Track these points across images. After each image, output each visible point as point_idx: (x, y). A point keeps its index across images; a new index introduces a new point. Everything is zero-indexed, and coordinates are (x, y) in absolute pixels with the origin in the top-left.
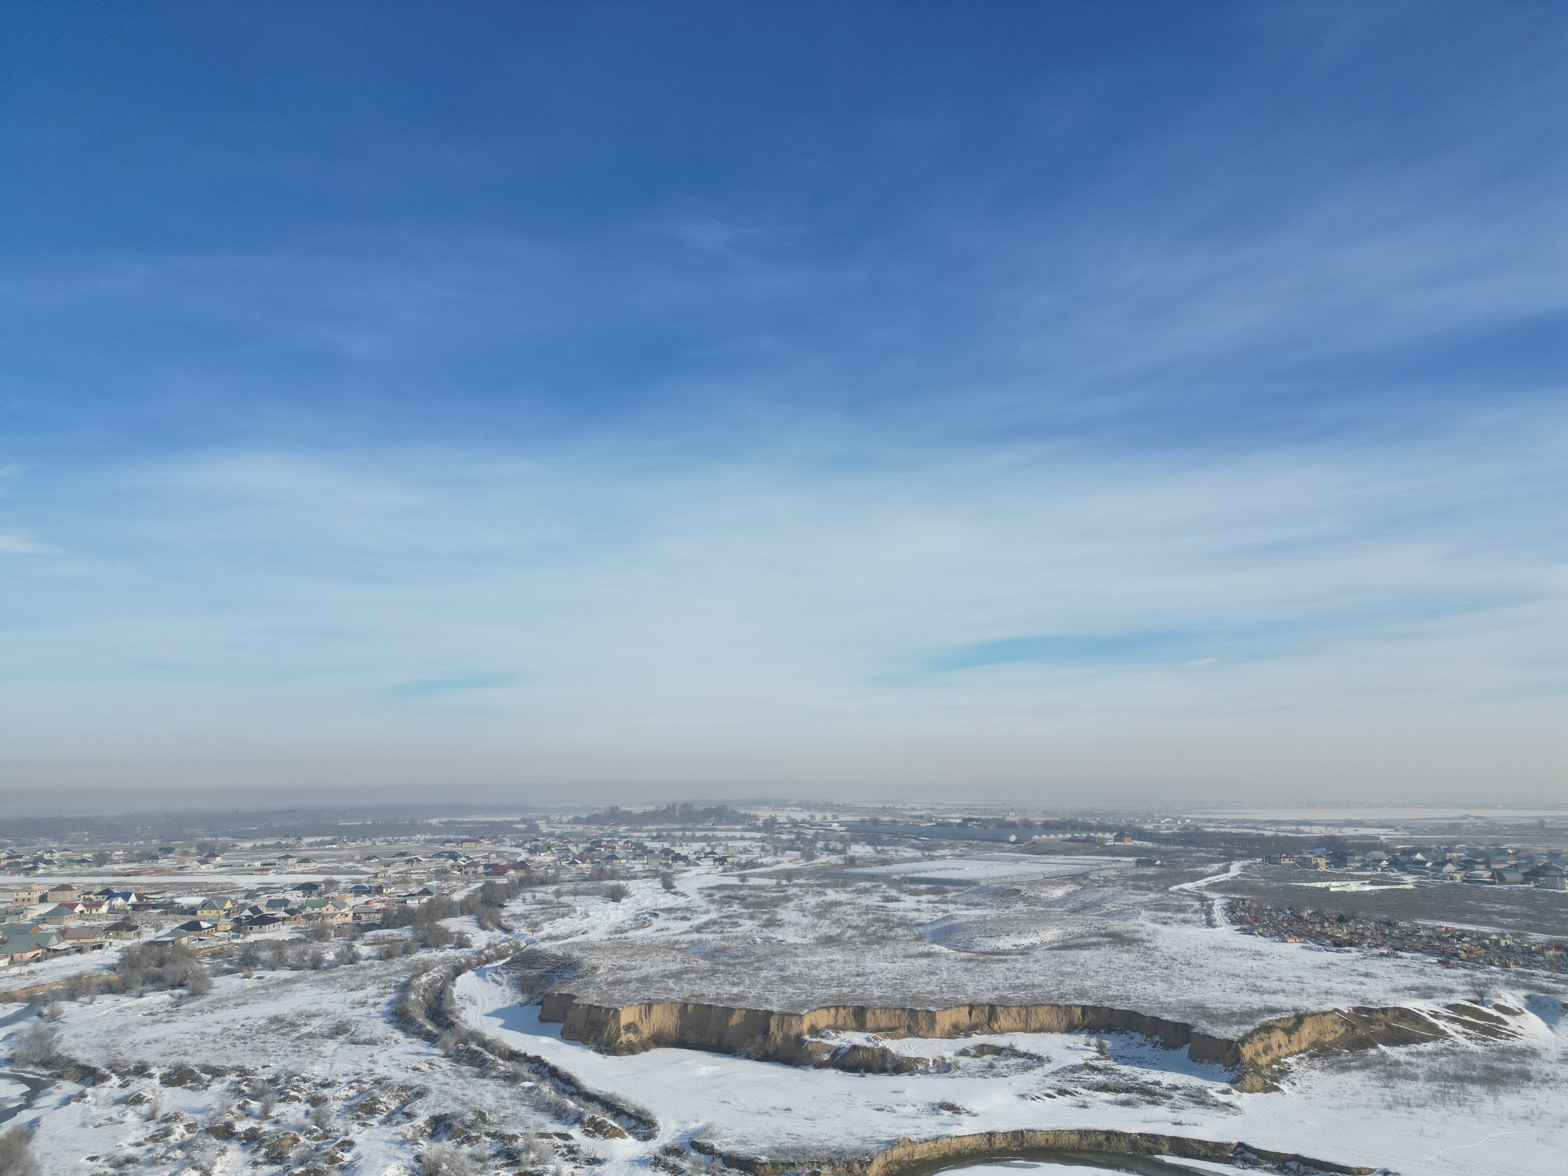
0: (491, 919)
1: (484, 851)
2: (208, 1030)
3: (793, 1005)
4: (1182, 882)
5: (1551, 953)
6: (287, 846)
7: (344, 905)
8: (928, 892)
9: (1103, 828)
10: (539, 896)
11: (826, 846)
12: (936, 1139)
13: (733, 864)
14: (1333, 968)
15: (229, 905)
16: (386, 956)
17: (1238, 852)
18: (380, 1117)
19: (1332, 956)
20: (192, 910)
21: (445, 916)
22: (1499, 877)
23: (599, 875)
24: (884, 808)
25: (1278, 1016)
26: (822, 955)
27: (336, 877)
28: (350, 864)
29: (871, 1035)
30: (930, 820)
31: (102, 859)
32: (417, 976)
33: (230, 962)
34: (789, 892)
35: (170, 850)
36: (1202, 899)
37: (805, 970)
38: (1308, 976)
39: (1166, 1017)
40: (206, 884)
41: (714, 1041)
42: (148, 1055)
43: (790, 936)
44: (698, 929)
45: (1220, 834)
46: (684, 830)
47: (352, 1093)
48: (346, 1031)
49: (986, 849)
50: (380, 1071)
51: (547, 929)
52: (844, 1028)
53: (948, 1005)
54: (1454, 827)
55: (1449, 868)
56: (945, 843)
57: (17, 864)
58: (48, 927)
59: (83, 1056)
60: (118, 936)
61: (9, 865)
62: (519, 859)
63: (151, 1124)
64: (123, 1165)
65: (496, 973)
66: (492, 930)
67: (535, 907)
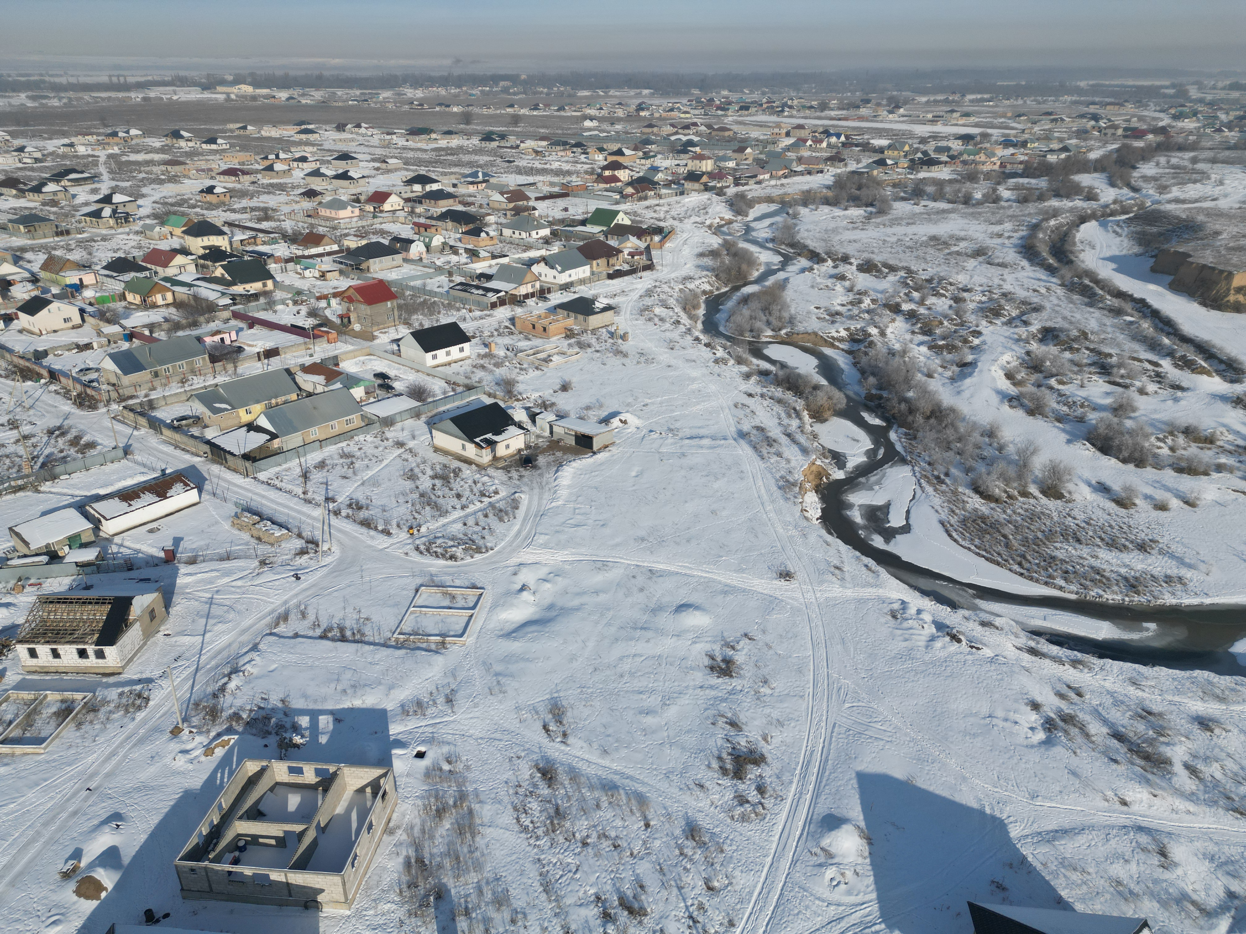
0: (1121, 177)
1: (1126, 115)
2: (888, 239)
6: (953, 101)
7: (994, 155)
10: (1174, 161)
15: (907, 148)
16: (1023, 200)
18: (1004, 320)
20: (881, 150)
21: (1079, 171)
27: (989, 131)
28: (1003, 120)
31: (824, 107)
32: (1047, 220)
33: (905, 192)
35: (868, 101)
40: (892, 130)
42: (850, 250)
47: (984, 299)
48: (984, 254)
50: (1007, 287)
51: (1175, 192)
57: (773, 107)
58: (791, 155)
59: (812, 244)
60: (832, 165)
61: (768, 108)
62: (1161, 124)
63: (850, 294)
64: (834, 315)
65: (1118, 225)
66: (1120, 188)
67: (1167, 171)
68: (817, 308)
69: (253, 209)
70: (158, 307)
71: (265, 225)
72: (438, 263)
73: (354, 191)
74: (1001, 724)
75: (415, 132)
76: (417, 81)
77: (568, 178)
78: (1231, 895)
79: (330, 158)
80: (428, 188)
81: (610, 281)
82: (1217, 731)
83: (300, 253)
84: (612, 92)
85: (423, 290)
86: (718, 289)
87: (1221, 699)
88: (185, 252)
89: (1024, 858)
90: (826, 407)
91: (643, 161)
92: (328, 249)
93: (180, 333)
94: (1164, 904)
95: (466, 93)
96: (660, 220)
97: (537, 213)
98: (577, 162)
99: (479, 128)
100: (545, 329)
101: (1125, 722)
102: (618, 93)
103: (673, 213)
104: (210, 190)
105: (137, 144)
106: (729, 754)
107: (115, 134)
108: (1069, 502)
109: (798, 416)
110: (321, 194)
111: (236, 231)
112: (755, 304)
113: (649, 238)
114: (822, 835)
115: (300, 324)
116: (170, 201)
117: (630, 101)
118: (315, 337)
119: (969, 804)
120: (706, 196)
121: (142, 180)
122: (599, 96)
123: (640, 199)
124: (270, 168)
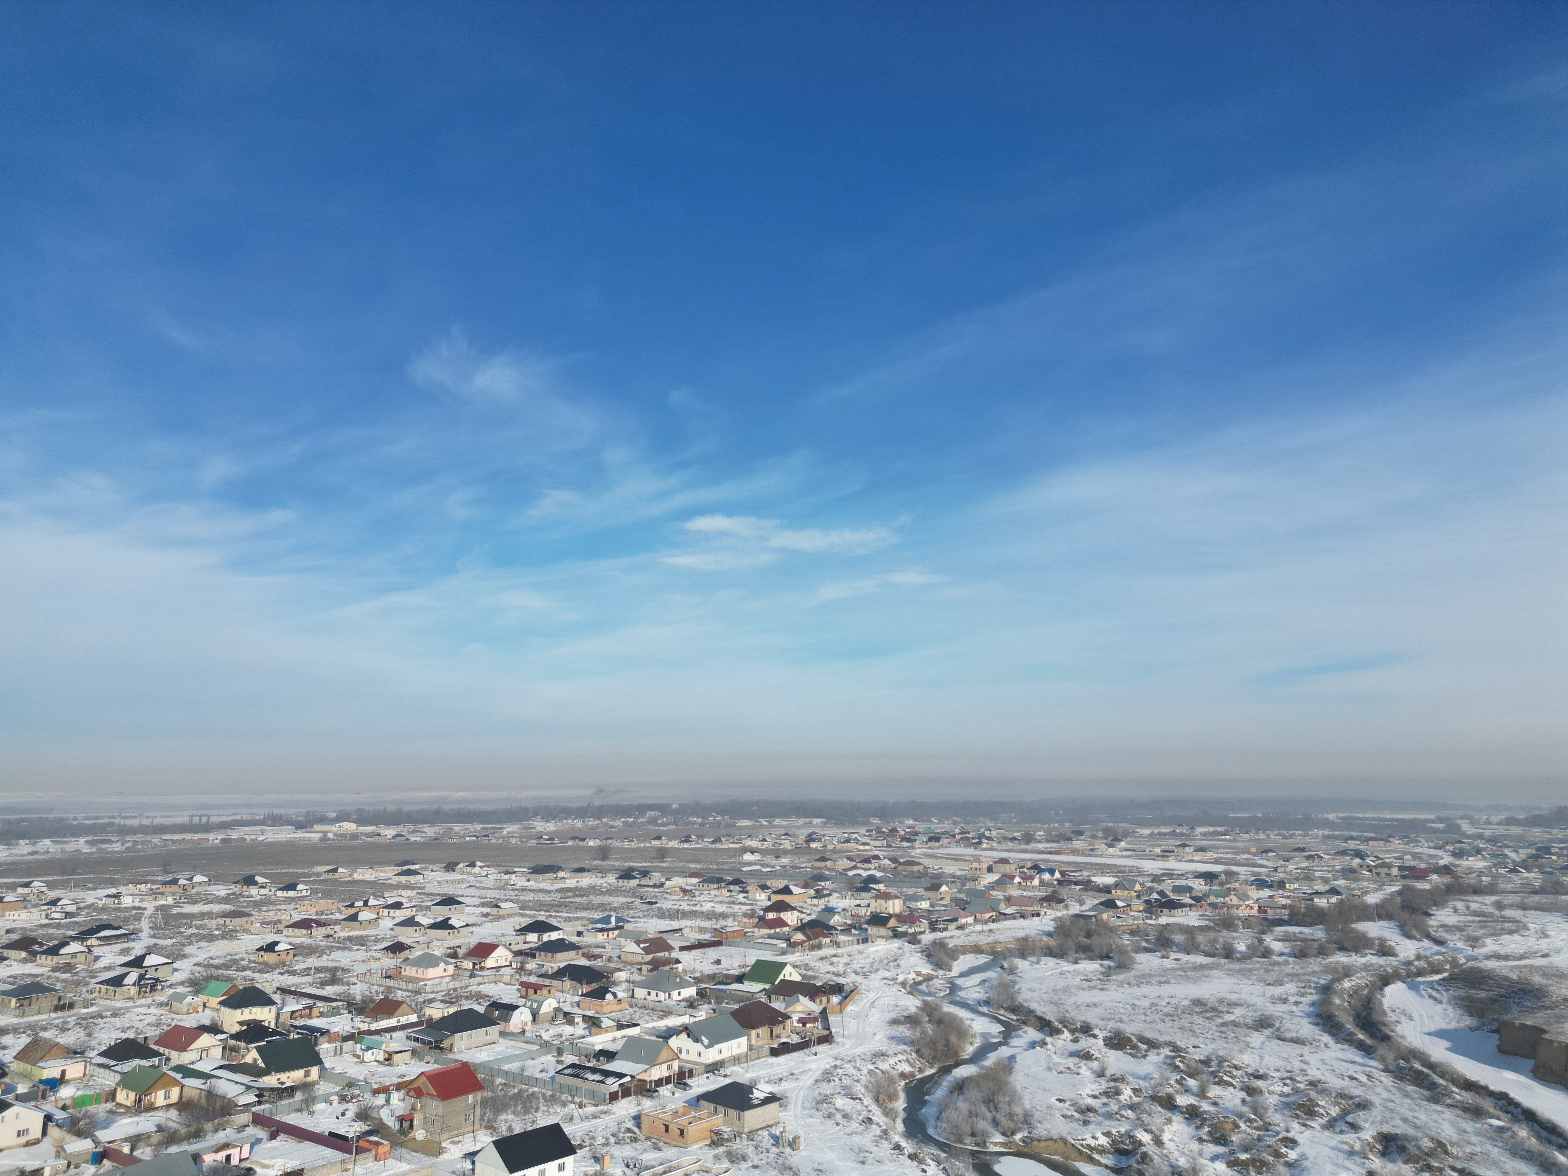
0: (1416, 926)
1: (1396, 851)
2: (1137, 1003)
6: (1182, 834)
7: (1248, 897)
10: (1474, 906)
15: (1138, 887)
16: (1301, 954)
18: (1321, 1121)
20: (1107, 889)
21: (1360, 919)
23: (1554, 888)
27: (1234, 869)
28: (1247, 856)
31: (1028, 838)
32: (1339, 980)
33: (1147, 941)
35: (1080, 833)
40: (1116, 866)
42: (1090, 1017)
47: (1286, 1090)
48: (1271, 1025)
50: (1314, 1073)
51: (1491, 946)
57: (968, 839)
58: (997, 894)
59: (1040, 1009)
60: (1050, 907)
61: (962, 839)
62: (1442, 863)
63: (1102, 1080)
64: (1085, 1113)
65: (1432, 988)
66: (1419, 940)
67: (1471, 918)
68: (1060, 1101)
69: (318, 970)
70: (156, 1109)
71: (329, 991)
72: (546, 1037)
73: (452, 944)
75: (538, 870)
76: (549, 814)
77: (722, 923)
79: (430, 904)
80: (546, 937)
81: (774, 1060)
83: (364, 1027)
84: (777, 822)
85: (520, 1077)
86: (921, 1071)
88: (214, 1029)
91: (815, 901)
92: (403, 1020)
93: (173, 1149)
95: (606, 824)
96: (839, 975)
97: (680, 967)
98: (733, 903)
99: (616, 864)
100: (682, 1132)
102: (784, 823)
103: (856, 966)
104: (271, 947)
105: (198, 893)
107: (175, 882)
110: (410, 947)
111: (290, 999)
112: (973, 1094)
113: (825, 999)
115: (342, 1132)
116: (217, 962)
117: (798, 832)
118: (360, 1151)
120: (896, 944)
121: (189, 937)
122: (762, 826)
123: (813, 948)
124: (354, 918)
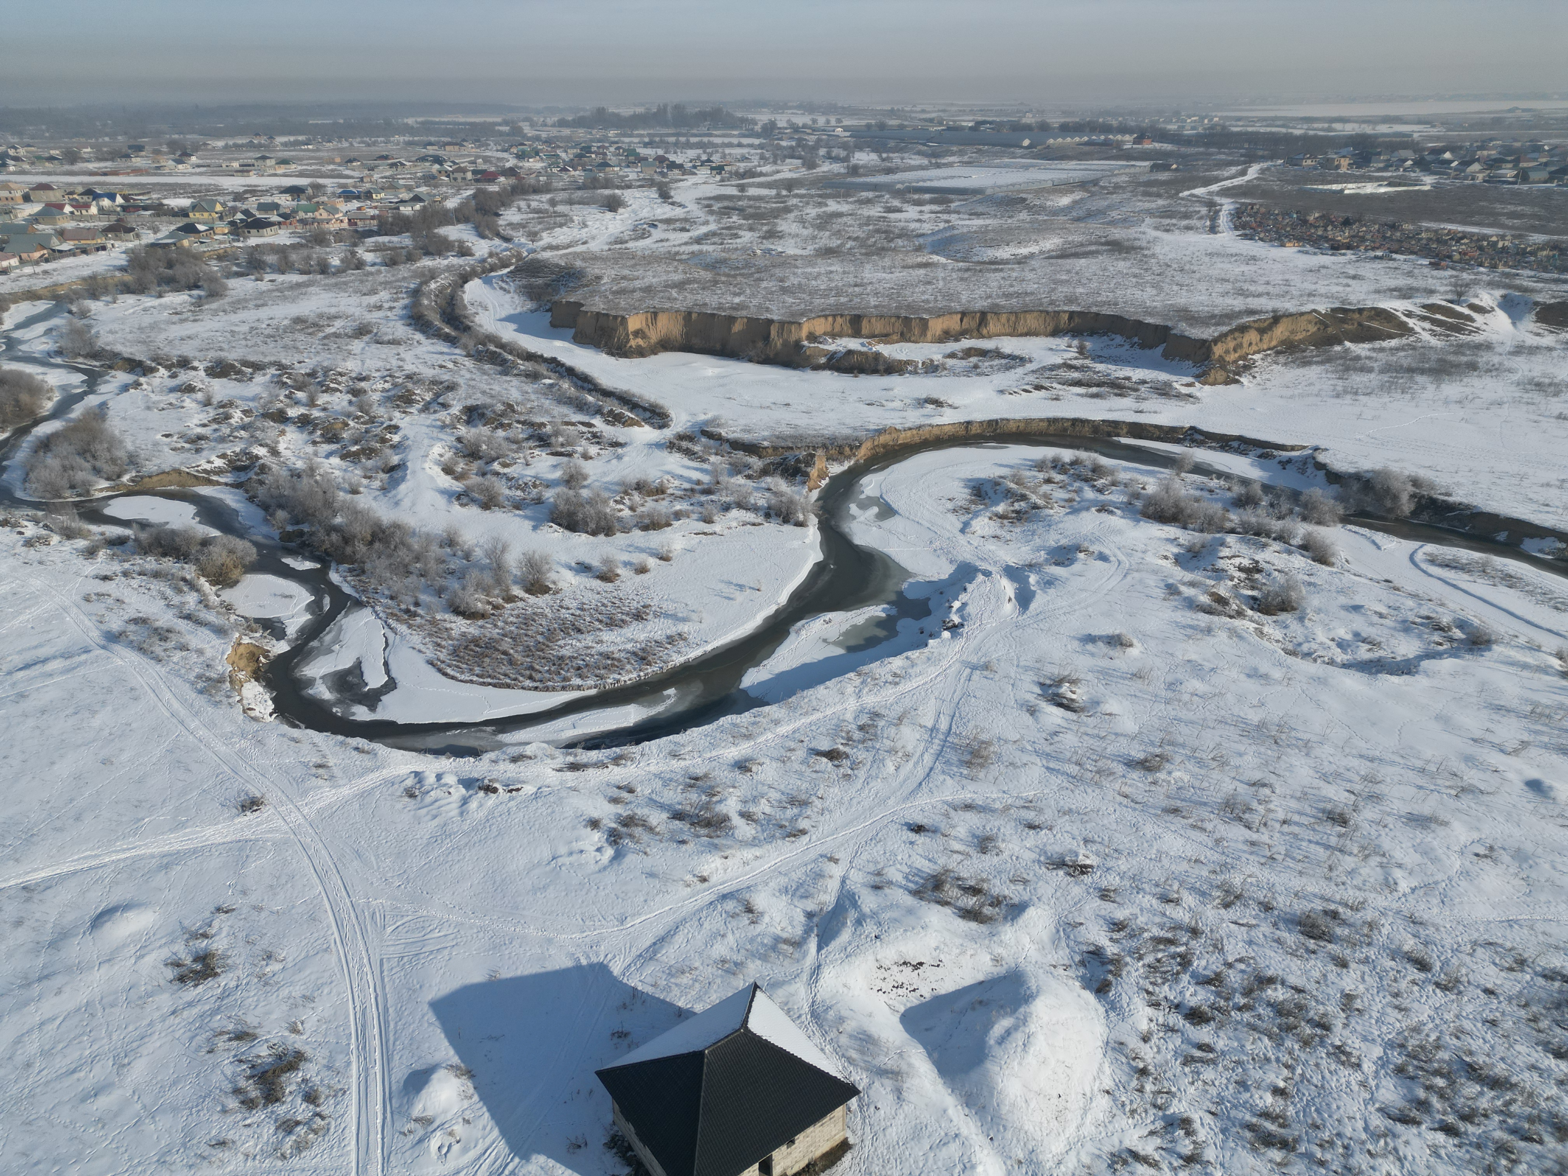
0: (488, 227)
1: (469, 156)
2: (236, 329)
3: (792, 315)
4: (1194, 187)
5: (1545, 253)
6: (260, 145)
7: (337, 211)
8: (932, 202)
9: (1123, 130)
10: (534, 204)
11: (828, 153)
12: (919, 427)
13: (730, 172)
14: (1323, 271)
15: (219, 208)
16: (392, 263)
17: (1260, 153)
18: (419, 406)
19: (1326, 260)
20: (183, 213)
21: (442, 224)
22: (1523, 176)
23: (592, 184)
24: (892, 110)
25: (1257, 317)
26: (822, 267)
27: (321, 181)
28: (331, 167)
29: (865, 341)
30: (940, 123)
31: (72, 157)
32: (426, 283)
33: (238, 265)
34: (790, 203)
35: (139, 148)
36: (1211, 204)
37: (804, 281)
38: (1296, 279)
39: (1149, 320)
40: (190, 185)
41: (718, 346)
42: (187, 350)
43: (790, 248)
44: (698, 241)
45: (1246, 133)
46: (677, 135)
47: (387, 386)
48: (369, 332)
49: (996, 155)
50: (410, 368)
51: (546, 239)
52: (841, 335)
53: (940, 313)
54: (1497, 122)
55: (1476, 167)
56: (955, 149)
58: (44, 228)
59: (126, 351)
60: (117, 238)
62: (508, 165)
63: (209, 409)
64: (196, 441)
65: (503, 281)
66: (491, 239)
67: (531, 216)
68: (167, 436)
74: (567, 860)
78: (810, 915)
82: (754, 769)
87: (748, 737)
89: (634, 989)
90: (231, 565)
94: (764, 958)
101: (680, 798)
106: (248, 1078)
108: (557, 592)
109: (193, 586)
112: (64, 448)
114: (410, 1103)
119: (563, 966)
